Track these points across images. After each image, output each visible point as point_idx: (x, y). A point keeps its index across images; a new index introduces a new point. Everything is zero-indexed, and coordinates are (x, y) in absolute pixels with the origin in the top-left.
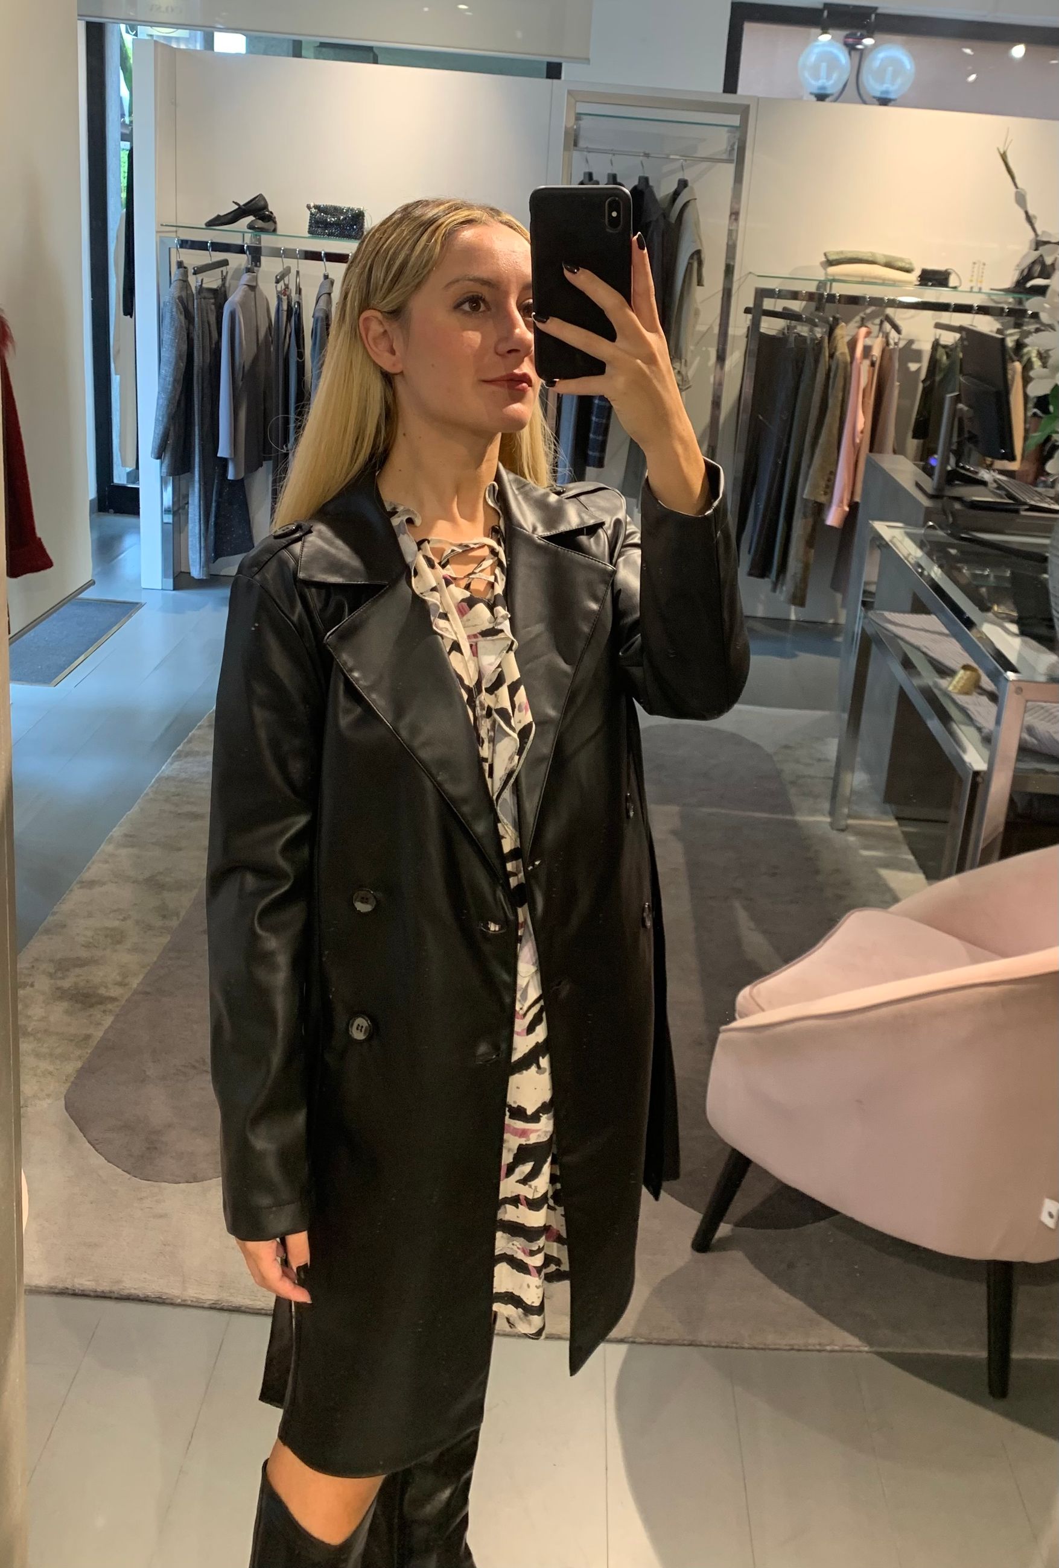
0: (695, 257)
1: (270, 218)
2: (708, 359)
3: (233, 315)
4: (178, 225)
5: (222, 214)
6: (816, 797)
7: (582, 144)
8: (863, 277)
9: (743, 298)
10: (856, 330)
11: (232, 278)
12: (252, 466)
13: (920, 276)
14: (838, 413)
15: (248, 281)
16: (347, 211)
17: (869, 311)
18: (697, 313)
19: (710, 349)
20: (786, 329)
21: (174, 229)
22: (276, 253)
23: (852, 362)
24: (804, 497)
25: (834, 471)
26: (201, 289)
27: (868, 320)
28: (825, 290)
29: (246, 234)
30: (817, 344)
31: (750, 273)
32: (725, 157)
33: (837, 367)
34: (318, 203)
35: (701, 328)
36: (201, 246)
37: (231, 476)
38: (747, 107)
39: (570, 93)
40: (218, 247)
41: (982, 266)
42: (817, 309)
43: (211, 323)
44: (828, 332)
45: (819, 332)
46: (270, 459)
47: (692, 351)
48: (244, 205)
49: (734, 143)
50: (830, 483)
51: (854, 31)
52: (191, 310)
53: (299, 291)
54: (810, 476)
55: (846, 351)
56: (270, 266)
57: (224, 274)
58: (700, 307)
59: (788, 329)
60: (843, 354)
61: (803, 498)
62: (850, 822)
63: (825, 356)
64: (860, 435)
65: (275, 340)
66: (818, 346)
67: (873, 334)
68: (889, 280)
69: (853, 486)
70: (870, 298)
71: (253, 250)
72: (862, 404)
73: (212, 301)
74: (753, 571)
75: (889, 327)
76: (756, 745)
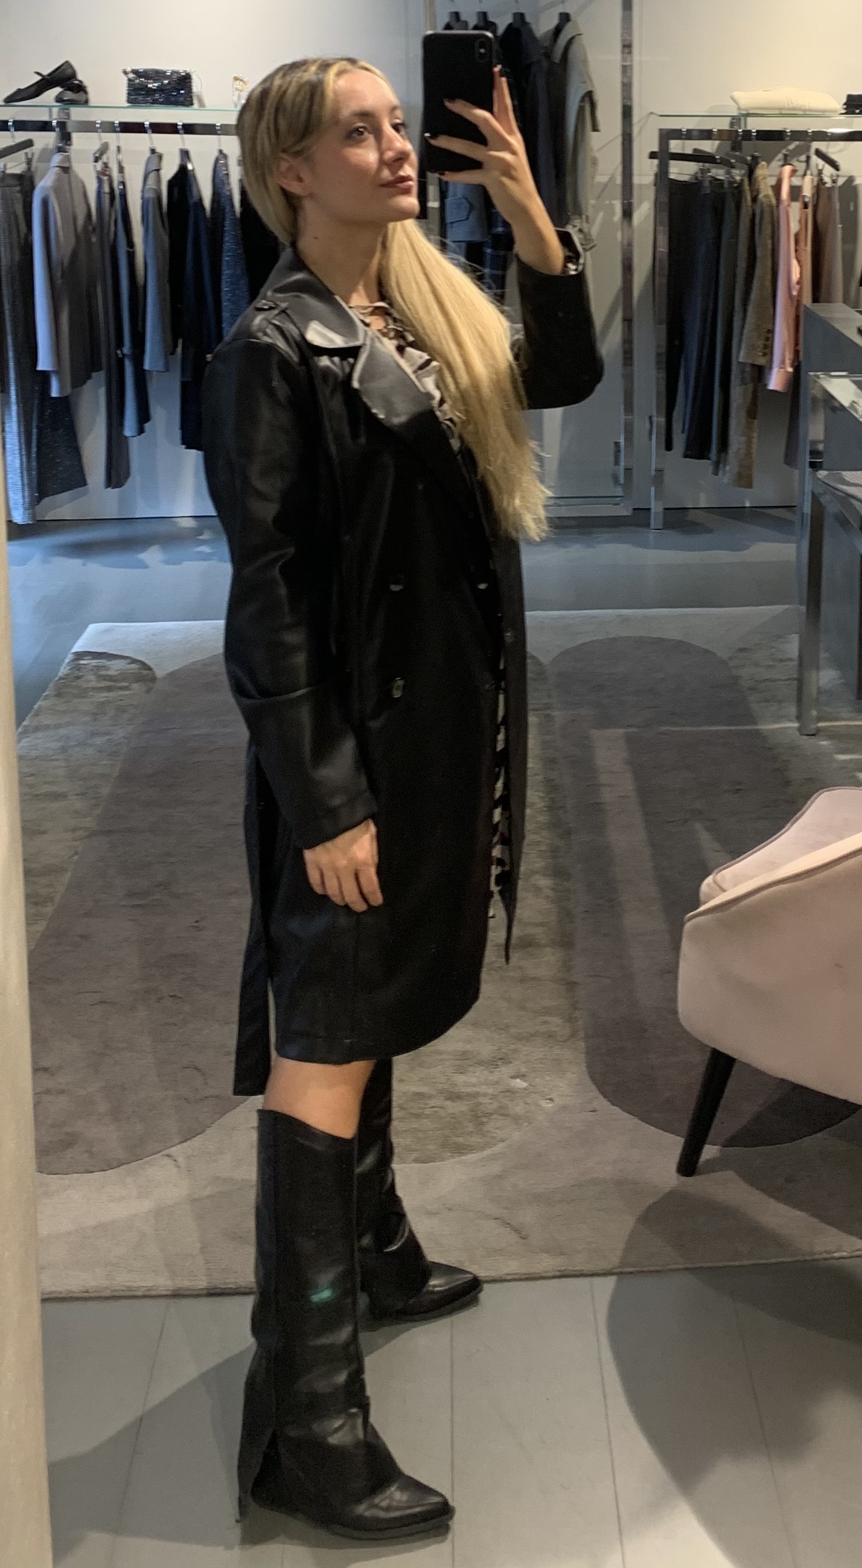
0: (587, 99)
1: (80, 88)
2: (613, 214)
3: (45, 203)
5: (22, 87)
6: (780, 702)
8: (780, 109)
9: (646, 142)
10: (780, 169)
11: (40, 161)
12: (79, 379)
13: (845, 104)
14: (769, 263)
15: (62, 161)
16: (171, 74)
17: (792, 147)
18: (595, 162)
19: (614, 202)
20: (700, 172)
22: (88, 127)
23: (778, 206)
24: (740, 360)
25: (771, 329)
26: (4, 176)
27: (793, 157)
28: (741, 127)
29: (53, 109)
30: (737, 187)
31: (652, 113)
33: (762, 212)
34: (136, 67)
35: (601, 178)
37: (55, 393)
40: (20, 126)
42: (734, 149)
43: (20, 213)
44: (747, 174)
45: (738, 174)
46: (100, 369)
47: (594, 206)
48: (50, 75)
50: (769, 343)
53: (121, 169)
54: (744, 337)
55: (770, 192)
56: (83, 144)
57: (30, 156)
58: (597, 155)
59: (702, 173)
60: (766, 196)
61: (738, 362)
62: (820, 724)
63: (746, 199)
64: (797, 287)
65: (98, 230)
66: (738, 189)
67: (801, 172)
68: (810, 110)
69: (797, 344)
70: (791, 131)
71: (62, 125)
72: (796, 251)
73: (18, 188)
74: (689, 452)
75: (821, 163)
76: (707, 651)
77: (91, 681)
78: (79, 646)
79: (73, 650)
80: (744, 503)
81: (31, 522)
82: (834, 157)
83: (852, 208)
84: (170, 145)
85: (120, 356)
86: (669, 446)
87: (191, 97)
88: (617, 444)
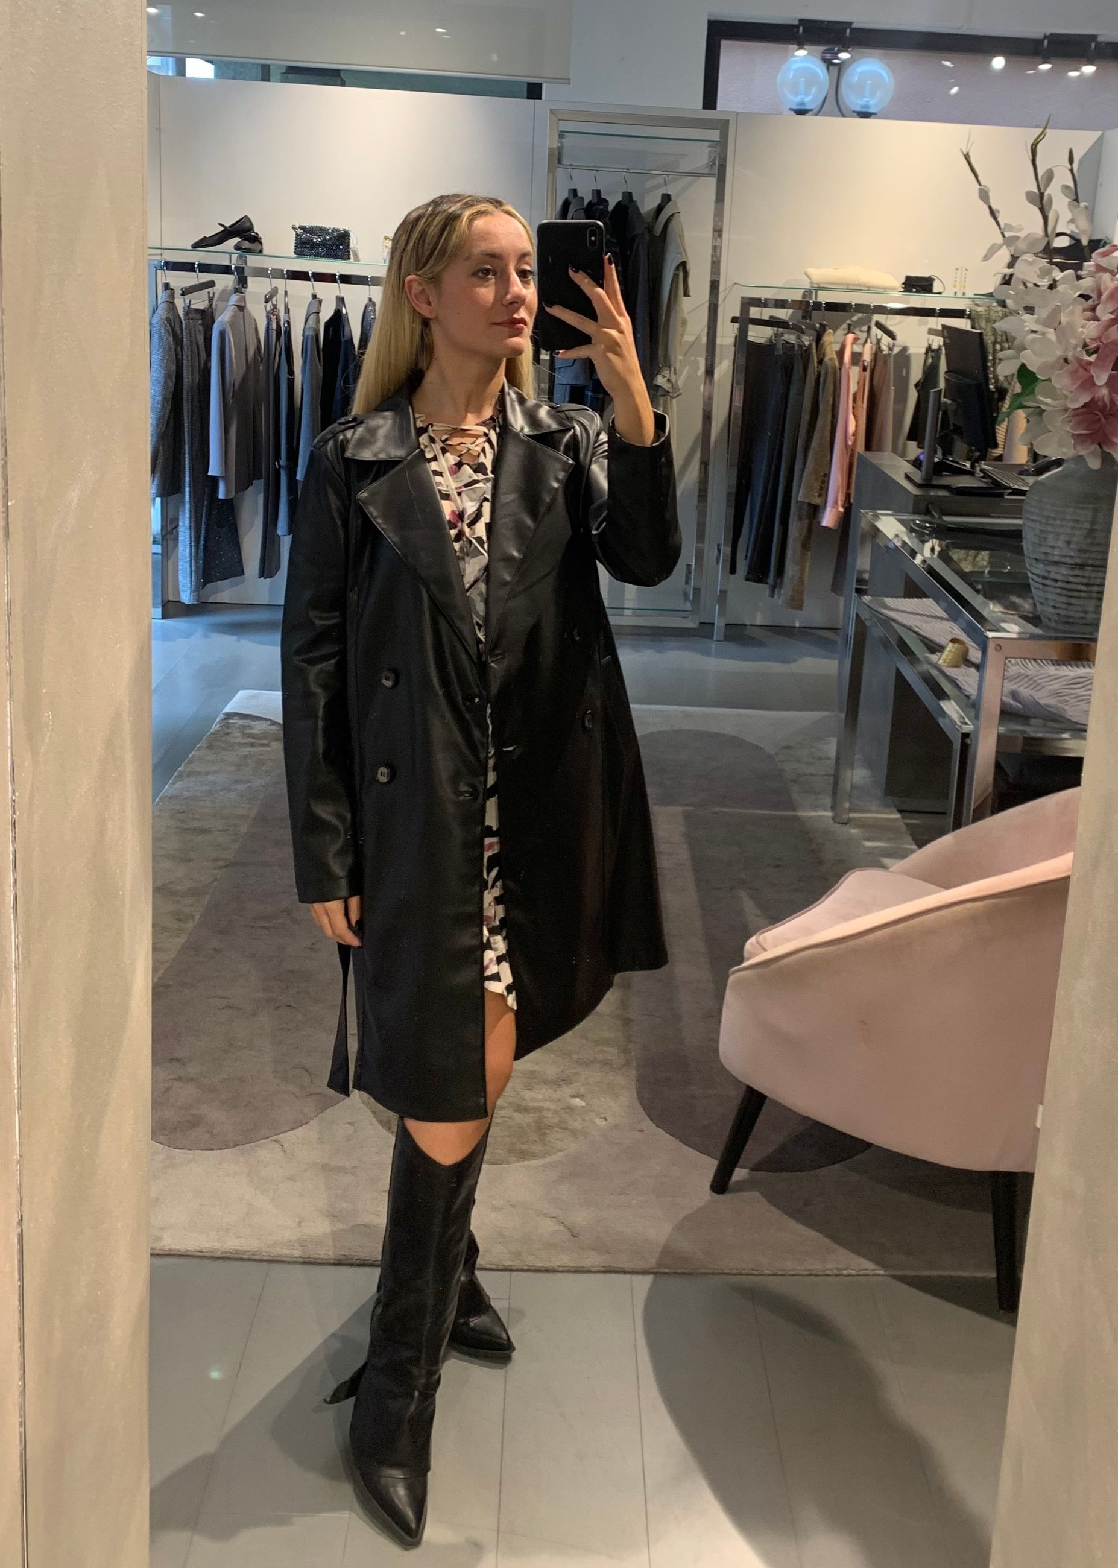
0: (681, 268)
1: (256, 239)
2: (698, 369)
3: (222, 335)
4: (163, 247)
5: (208, 236)
6: (818, 793)
7: (566, 161)
8: (848, 285)
9: (730, 308)
10: (843, 337)
11: (219, 299)
12: (243, 484)
13: (903, 284)
14: (829, 417)
15: (237, 301)
16: (333, 231)
17: (855, 318)
18: (684, 323)
19: (698, 358)
20: (773, 337)
21: (159, 251)
22: (261, 273)
23: (840, 369)
24: (799, 499)
25: (827, 473)
26: (188, 310)
27: (855, 328)
28: (812, 299)
29: (233, 255)
30: (805, 350)
31: (736, 284)
32: (706, 171)
33: (826, 374)
34: (303, 224)
35: (689, 338)
36: (188, 267)
37: (221, 496)
38: (728, 121)
39: (552, 111)
40: (205, 268)
41: (964, 272)
42: (804, 317)
43: (200, 343)
44: (815, 339)
45: (806, 340)
46: (260, 478)
47: (680, 361)
48: (230, 227)
49: (715, 158)
50: (824, 486)
51: (831, 46)
52: (179, 332)
53: (287, 311)
54: (804, 479)
55: (835, 356)
56: (257, 287)
57: (211, 295)
58: (686, 316)
59: (776, 337)
60: (832, 359)
61: (797, 502)
62: (852, 815)
63: (813, 361)
64: (853, 438)
65: (265, 360)
66: (806, 353)
67: (862, 341)
68: (873, 287)
69: (849, 486)
70: (855, 305)
71: (240, 270)
72: (853, 408)
73: (200, 322)
74: (750, 576)
75: (880, 333)
76: (757, 747)
77: (237, 737)
78: (229, 708)
79: (223, 712)
80: (794, 622)
81: (195, 603)
82: (892, 329)
83: (904, 374)
84: (328, 292)
85: (277, 467)
86: (733, 570)
87: (349, 252)
88: (689, 567)
